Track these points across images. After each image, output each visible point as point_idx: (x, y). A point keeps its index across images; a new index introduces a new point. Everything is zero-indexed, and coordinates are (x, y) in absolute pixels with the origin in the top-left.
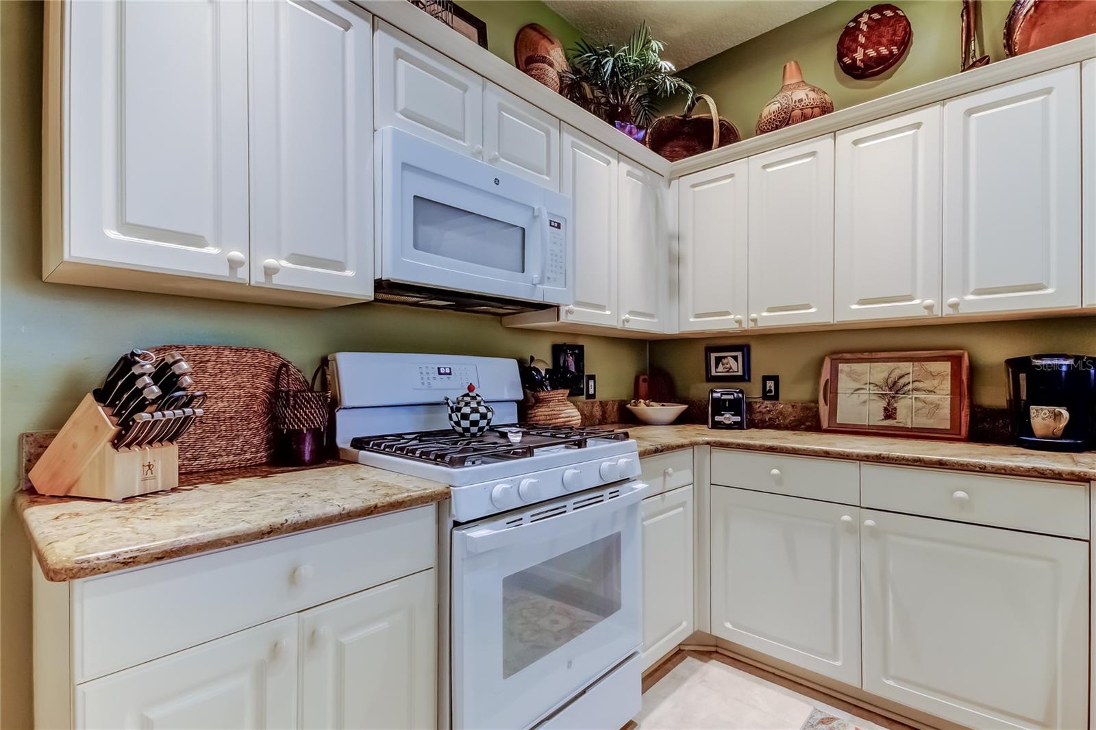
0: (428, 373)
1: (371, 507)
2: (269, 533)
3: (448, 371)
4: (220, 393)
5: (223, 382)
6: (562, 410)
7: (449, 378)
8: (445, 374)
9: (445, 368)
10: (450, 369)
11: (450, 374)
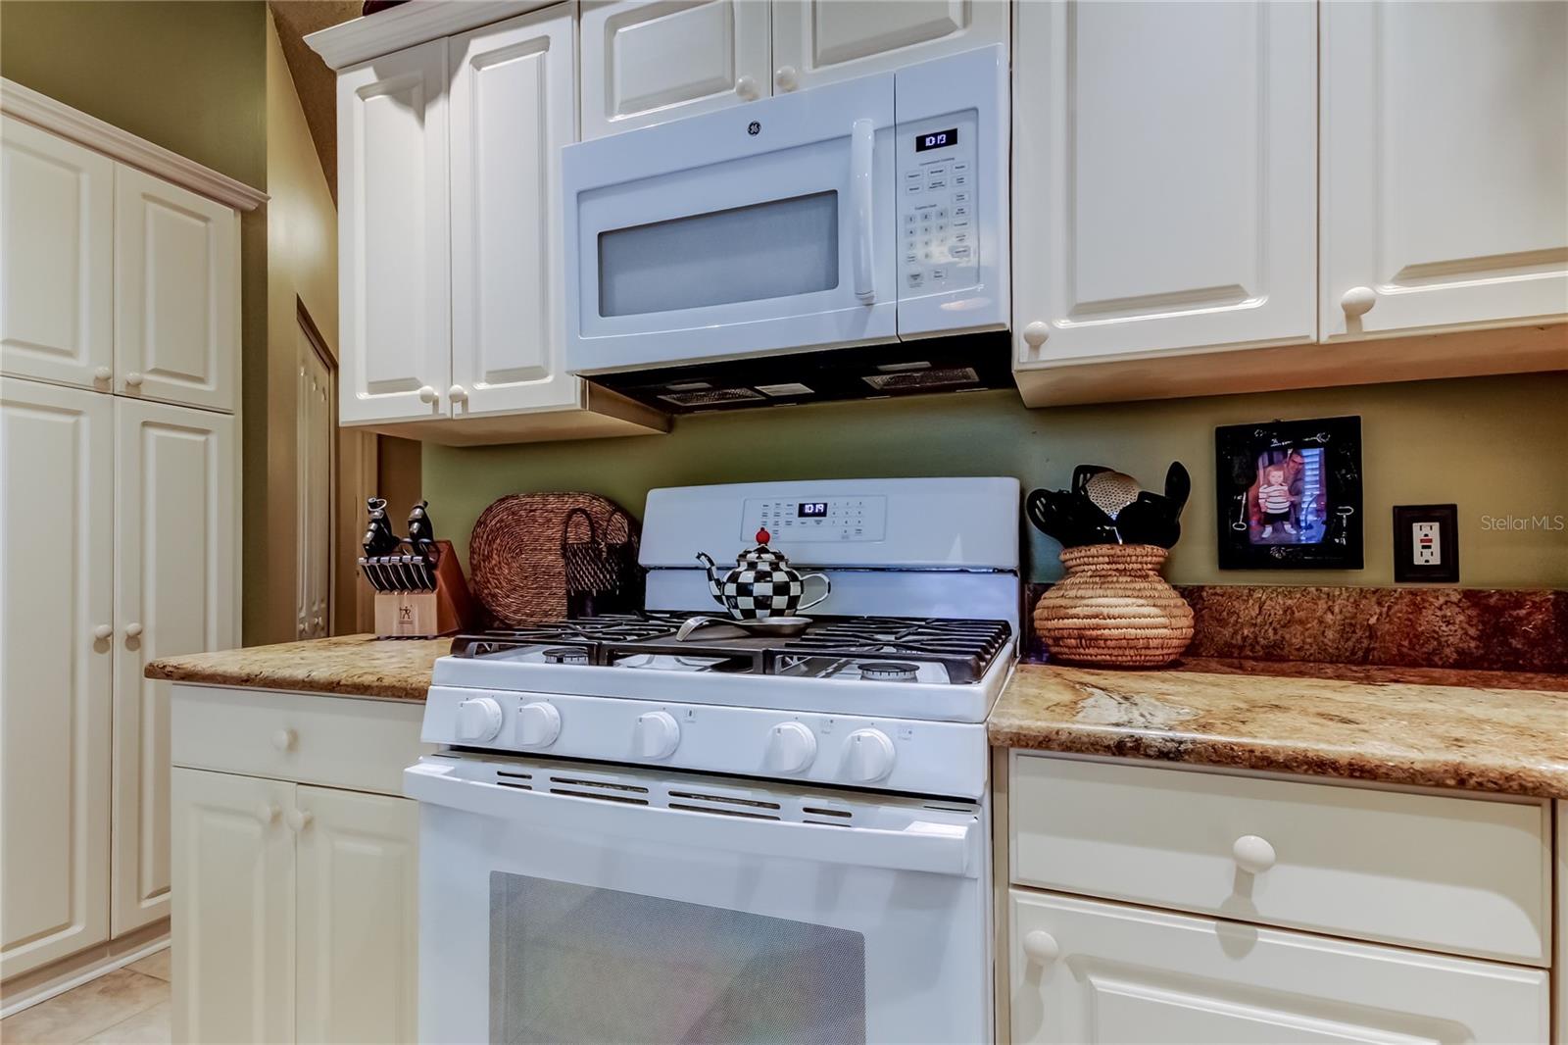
0: (777, 515)
1: (332, 683)
2: (247, 681)
3: (820, 507)
4: (548, 545)
5: (550, 532)
6: (1082, 598)
7: (818, 522)
8: (814, 514)
9: (814, 505)
10: (826, 505)
11: (823, 514)
